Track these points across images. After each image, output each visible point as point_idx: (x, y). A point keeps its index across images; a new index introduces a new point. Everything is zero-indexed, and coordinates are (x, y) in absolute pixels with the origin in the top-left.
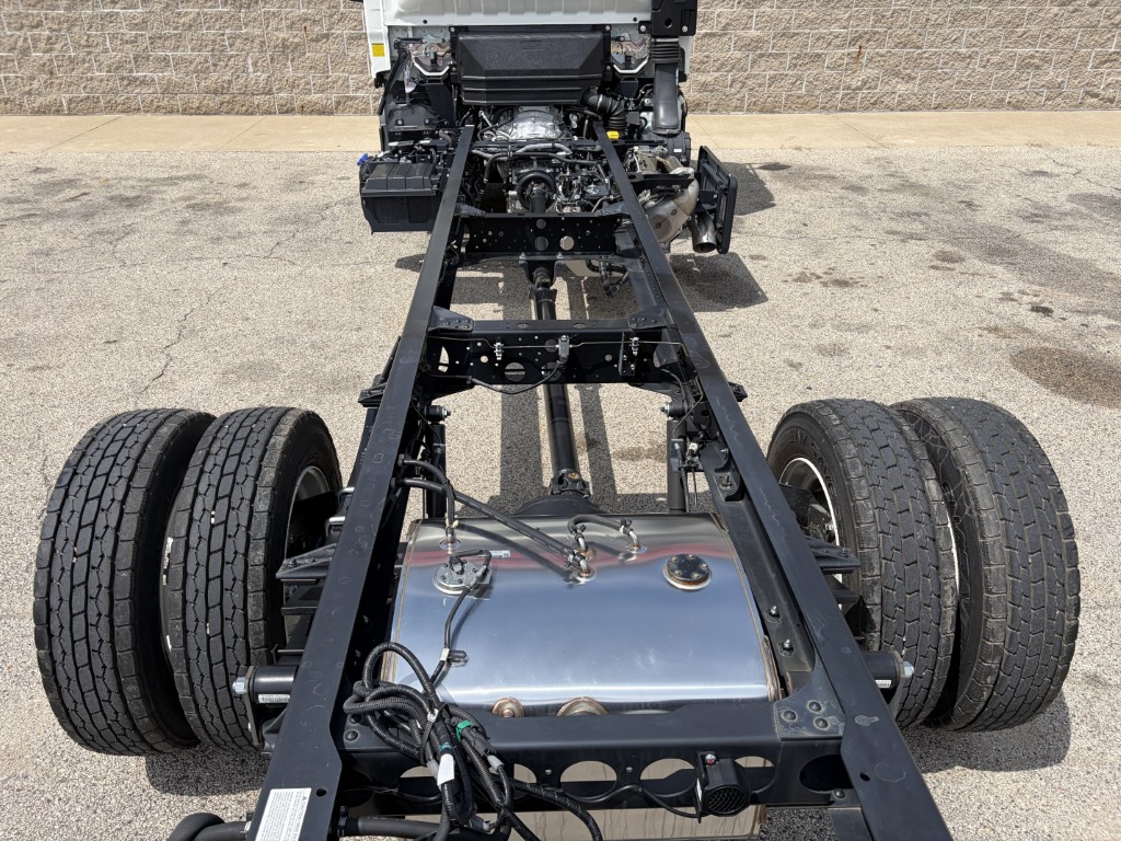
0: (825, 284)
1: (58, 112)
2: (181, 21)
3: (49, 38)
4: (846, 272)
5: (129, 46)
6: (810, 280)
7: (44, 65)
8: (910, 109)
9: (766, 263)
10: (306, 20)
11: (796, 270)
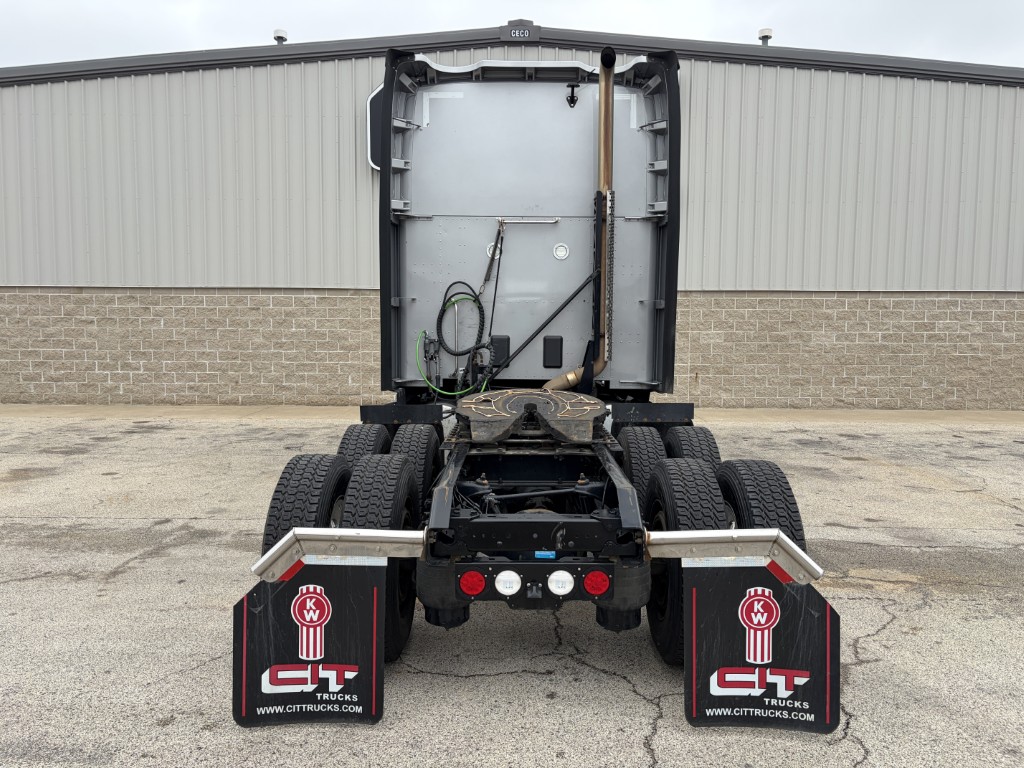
1: (236, 404)
2: (316, 357)
3: (240, 365)
5: (284, 369)
7: (234, 378)
8: (730, 407)
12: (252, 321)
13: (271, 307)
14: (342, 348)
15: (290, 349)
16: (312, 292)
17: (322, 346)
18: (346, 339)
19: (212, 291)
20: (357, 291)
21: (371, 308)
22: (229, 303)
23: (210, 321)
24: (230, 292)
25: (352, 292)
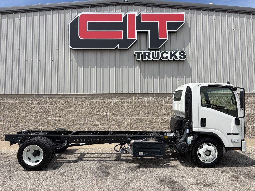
0: (204, 186)
2: (47, 121)
3: (16, 124)
4: (209, 182)
5: (34, 126)
6: (200, 185)
7: (13, 130)
9: (186, 179)
10: (74, 120)
11: (195, 181)
12: (22, 107)
13: (30, 101)
14: (57, 117)
15: (36, 118)
16: (46, 95)
17: (49, 116)
18: (59, 114)
19: (7, 96)
20: (64, 95)
21: (69, 101)
22: (13, 100)
23: (5, 107)
24: (13, 95)
25: (62, 95)
